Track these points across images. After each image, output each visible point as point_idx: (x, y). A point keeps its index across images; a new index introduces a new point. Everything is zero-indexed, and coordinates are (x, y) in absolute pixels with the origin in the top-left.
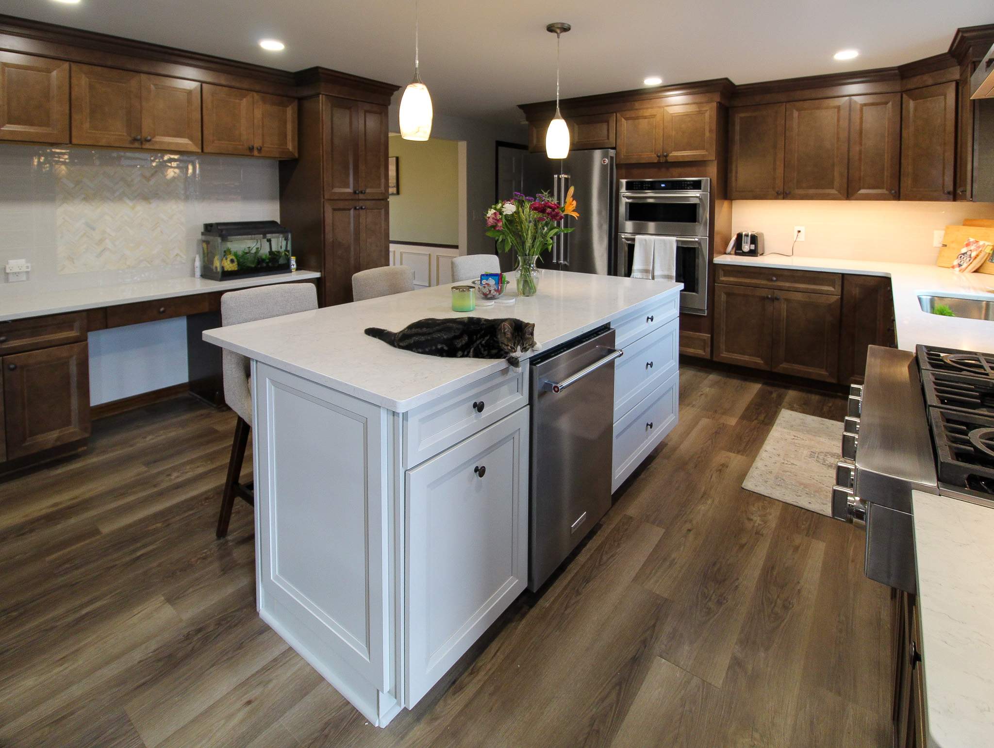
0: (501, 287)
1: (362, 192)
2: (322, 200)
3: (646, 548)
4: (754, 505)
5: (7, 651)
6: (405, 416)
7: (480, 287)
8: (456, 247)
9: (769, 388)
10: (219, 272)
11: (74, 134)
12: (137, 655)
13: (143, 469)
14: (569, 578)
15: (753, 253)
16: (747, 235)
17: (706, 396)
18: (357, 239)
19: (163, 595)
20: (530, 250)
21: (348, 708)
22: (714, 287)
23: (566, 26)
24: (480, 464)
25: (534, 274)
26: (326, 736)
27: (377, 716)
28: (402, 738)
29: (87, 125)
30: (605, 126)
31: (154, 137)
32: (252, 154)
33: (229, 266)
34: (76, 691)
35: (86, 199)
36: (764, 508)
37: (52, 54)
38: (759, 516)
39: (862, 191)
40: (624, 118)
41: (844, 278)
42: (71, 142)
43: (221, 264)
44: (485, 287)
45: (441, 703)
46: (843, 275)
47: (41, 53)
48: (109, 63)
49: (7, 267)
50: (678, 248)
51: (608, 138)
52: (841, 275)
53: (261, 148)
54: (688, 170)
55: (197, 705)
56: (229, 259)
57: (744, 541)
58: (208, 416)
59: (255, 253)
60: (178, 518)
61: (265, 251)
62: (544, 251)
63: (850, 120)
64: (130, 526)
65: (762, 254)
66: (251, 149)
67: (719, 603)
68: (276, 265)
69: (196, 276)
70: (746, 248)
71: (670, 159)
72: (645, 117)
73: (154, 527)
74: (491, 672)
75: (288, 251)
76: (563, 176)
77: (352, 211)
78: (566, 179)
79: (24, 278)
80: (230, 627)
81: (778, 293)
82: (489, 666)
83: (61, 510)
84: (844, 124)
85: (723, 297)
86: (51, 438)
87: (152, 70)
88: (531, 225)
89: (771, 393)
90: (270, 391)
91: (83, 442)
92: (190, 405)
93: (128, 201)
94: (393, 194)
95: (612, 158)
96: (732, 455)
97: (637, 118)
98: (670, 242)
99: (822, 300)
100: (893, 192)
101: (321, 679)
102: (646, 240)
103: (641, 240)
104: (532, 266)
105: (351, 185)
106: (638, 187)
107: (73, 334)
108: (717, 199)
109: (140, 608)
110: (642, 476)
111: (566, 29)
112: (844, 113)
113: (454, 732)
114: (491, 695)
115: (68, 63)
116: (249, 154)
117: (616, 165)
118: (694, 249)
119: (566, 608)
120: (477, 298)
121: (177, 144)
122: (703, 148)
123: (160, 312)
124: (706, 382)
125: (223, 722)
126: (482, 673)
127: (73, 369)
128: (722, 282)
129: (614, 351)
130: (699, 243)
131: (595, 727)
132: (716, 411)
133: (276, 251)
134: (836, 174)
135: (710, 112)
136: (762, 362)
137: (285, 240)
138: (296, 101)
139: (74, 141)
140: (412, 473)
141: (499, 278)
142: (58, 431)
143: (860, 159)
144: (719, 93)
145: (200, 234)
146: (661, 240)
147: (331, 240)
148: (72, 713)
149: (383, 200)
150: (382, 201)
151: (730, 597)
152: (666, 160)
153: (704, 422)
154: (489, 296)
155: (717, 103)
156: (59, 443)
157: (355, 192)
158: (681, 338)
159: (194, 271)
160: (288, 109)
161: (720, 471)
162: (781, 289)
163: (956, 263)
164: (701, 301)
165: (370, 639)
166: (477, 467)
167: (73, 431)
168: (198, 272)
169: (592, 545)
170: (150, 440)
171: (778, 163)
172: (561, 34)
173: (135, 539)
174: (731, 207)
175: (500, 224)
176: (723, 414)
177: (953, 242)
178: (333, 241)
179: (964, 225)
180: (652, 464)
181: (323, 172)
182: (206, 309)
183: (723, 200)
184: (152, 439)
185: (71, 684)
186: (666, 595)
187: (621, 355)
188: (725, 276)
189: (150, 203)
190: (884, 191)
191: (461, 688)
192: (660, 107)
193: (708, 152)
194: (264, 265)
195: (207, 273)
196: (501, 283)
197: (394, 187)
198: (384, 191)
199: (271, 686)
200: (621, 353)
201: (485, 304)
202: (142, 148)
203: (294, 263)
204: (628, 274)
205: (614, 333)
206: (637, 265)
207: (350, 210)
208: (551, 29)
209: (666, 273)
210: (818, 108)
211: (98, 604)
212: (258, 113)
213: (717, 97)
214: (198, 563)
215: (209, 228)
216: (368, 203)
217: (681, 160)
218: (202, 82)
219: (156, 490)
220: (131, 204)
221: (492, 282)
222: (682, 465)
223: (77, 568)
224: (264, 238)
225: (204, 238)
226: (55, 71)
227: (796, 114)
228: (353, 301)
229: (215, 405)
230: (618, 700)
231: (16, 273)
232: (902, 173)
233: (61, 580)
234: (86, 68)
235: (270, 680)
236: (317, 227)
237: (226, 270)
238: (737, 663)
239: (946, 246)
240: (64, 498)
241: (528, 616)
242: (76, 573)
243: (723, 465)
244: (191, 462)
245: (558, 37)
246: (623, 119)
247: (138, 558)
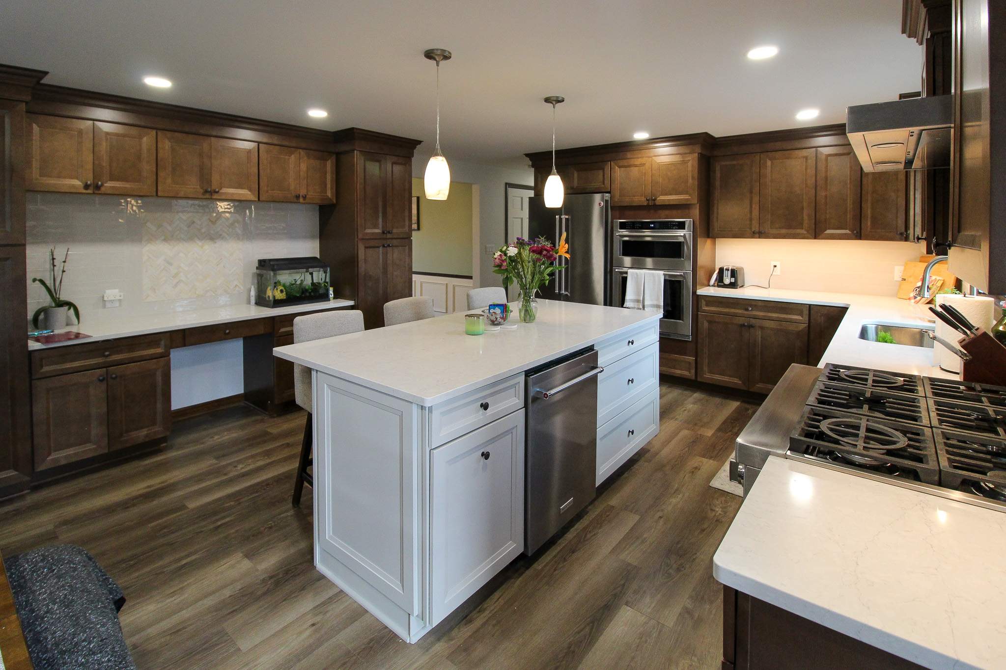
0: (506, 315)
1: (389, 232)
2: (356, 240)
3: (625, 530)
4: (717, 499)
5: (131, 587)
6: (430, 409)
7: (489, 315)
8: (470, 278)
9: (747, 406)
10: (271, 300)
11: (159, 188)
12: (227, 593)
13: (214, 461)
14: (559, 549)
15: (733, 285)
16: (727, 270)
17: (689, 411)
18: (385, 271)
19: (242, 552)
20: (530, 285)
21: (386, 630)
22: (697, 315)
23: (560, 99)
24: (485, 450)
25: (533, 304)
26: (372, 648)
27: (408, 635)
28: (427, 651)
29: (169, 181)
30: (601, 172)
31: (221, 189)
32: (299, 201)
33: (280, 296)
34: (185, 614)
35: (165, 240)
36: (726, 502)
37: (143, 124)
38: (721, 508)
39: (828, 231)
40: (617, 166)
41: (811, 308)
42: (157, 195)
43: (273, 293)
44: (492, 315)
45: (456, 630)
46: (810, 305)
47: (132, 123)
48: (187, 130)
49: (105, 295)
50: (665, 281)
51: (604, 184)
52: (808, 306)
53: (306, 195)
54: (674, 212)
55: (275, 625)
56: (279, 290)
57: (705, 526)
58: (262, 421)
59: (300, 284)
60: (246, 499)
61: (308, 282)
62: (541, 286)
63: (816, 168)
64: (209, 503)
65: (743, 286)
66: (298, 197)
67: (678, 570)
68: (318, 294)
69: (251, 304)
70: (727, 280)
71: (657, 203)
72: (636, 166)
73: (228, 504)
74: (493, 612)
75: (327, 283)
76: (563, 217)
77: (381, 249)
78: (567, 220)
79: (117, 304)
80: (295, 576)
81: (753, 321)
82: (492, 608)
83: (155, 490)
84: (811, 172)
85: (706, 324)
86: (141, 434)
87: (219, 134)
88: (531, 263)
89: (747, 409)
90: (327, 393)
91: (164, 439)
92: (246, 412)
93: (198, 242)
94: (414, 230)
95: (607, 201)
96: (705, 460)
97: (629, 166)
98: (659, 275)
99: (792, 328)
100: (855, 232)
101: (366, 611)
102: (637, 274)
103: (632, 274)
104: (532, 298)
105: (380, 226)
106: (630, 227)
107: (159, 350)
108: (700, 237)
109: (225, 561)
110: (626, 475)
111: (560, 101)
112: (811, 162)
113: (466, 648)
114: (494, 626)
115: (155, 130)
116: (296, 201)
117: (611, 207)
118: (679, 282)
119: (555, 570)
120: (486, 324)
121: (239, 194)
122: (687, 193)
123: (225, 334)
124: (691, 399)
125: (295, 636)
126: (487, 612)
127: (159, 379)
128: (704, 311)
129: (596, 367)
130: (683, 276)
131: (572, 649)
132: (696, 424)
133: (317, 283)
134: (805, 217)
135: (692, 162)
136: (740, 382)
137: (324, 273)
138: (334, 157)
139: (159, 194)
140: (435, 451)
141: (504, 308)
142: (146, 429)
143: (826, 203)
144: (700, 145)
145: (256, 268)
146: (649, 273)
147: (364, 273)
148: (184, 628)
149: (407, 238)
150: (406, 240)
151: (688, 566)
152: (655, 203)
153: (685, 432)
154: (496, 322)
155: (698, 153)
156: (147, 440)
157: (383, 233)
158: (661, 358)
159: (250, 299)
160: (328, 162)
161: (693, 472)
162: (755, 318)
163: (912, 295)
164: (685, 328)
165: (403, 578)
166: (483, 452)
167: (157, 430)
168: (253, 300)
169: (579, 526)
170: (217, 439)
171: (754, 206)
172: (556, 105)
173: (215, 513)
174: (714, 244)
175: (505, 264)
176: (702, 426)
177: (910, 277)
178: (365, 274)
179: (920, 262)
180: (635, 466)
181: (357, 216)
182: (262, 332)
183: (706, 239)
184: (219, 439)
185: (181, 610)
186: (635, 564)
187: (601, 371)
188: (707, 305)
189: (215, 243)
190: (847, 231)
191: (471, 621)
192: (649, 157)
193: (690, 197)
194: (308, 294)
195: (261, 301)
196: (506, 312)
197: (415, 223)
198: (407, 231)
199: (328, 615)
200: (602, 369)
201: (493, 329)
202: (211, 199)
203: (332, 293)
204: (622, 304)
205: (597, 353)
206: (630, 295)
207: (378, 247)
208: (547, 100)
209: (655, 303)
210: (788, 158)
211: (193, 557)
212: (303, 167)
213: (698, 149)
214: (266, 531)
215: (263, 263)
216: (395, 242)
217: (667, 203)
218: (259, 143)
219: (226, 477)
220: (200, 244)
221: (498, 311)
222: (661, 467)
223: (173, 533)
224: (307, 272)
225: (258, 272)
226: (145, 138)
227: (769, 163)
228: (384, 326)
229: (267, 413)
230: (590, 633)
231: (111, 301)
232: (862, 216)
233: (161, 541)
234: (169, 134)
235: (327, 612)
236: (352, 262)
237: (276, 298)
238: (687, 611)
239: (905, 280)
240: (156, 482)
241: (524, 575)
242: (173, 536)
243: (696, 468)
244: (252, 457)
245: (554, 107)
246: (617, 168)
247: (219, 526)
